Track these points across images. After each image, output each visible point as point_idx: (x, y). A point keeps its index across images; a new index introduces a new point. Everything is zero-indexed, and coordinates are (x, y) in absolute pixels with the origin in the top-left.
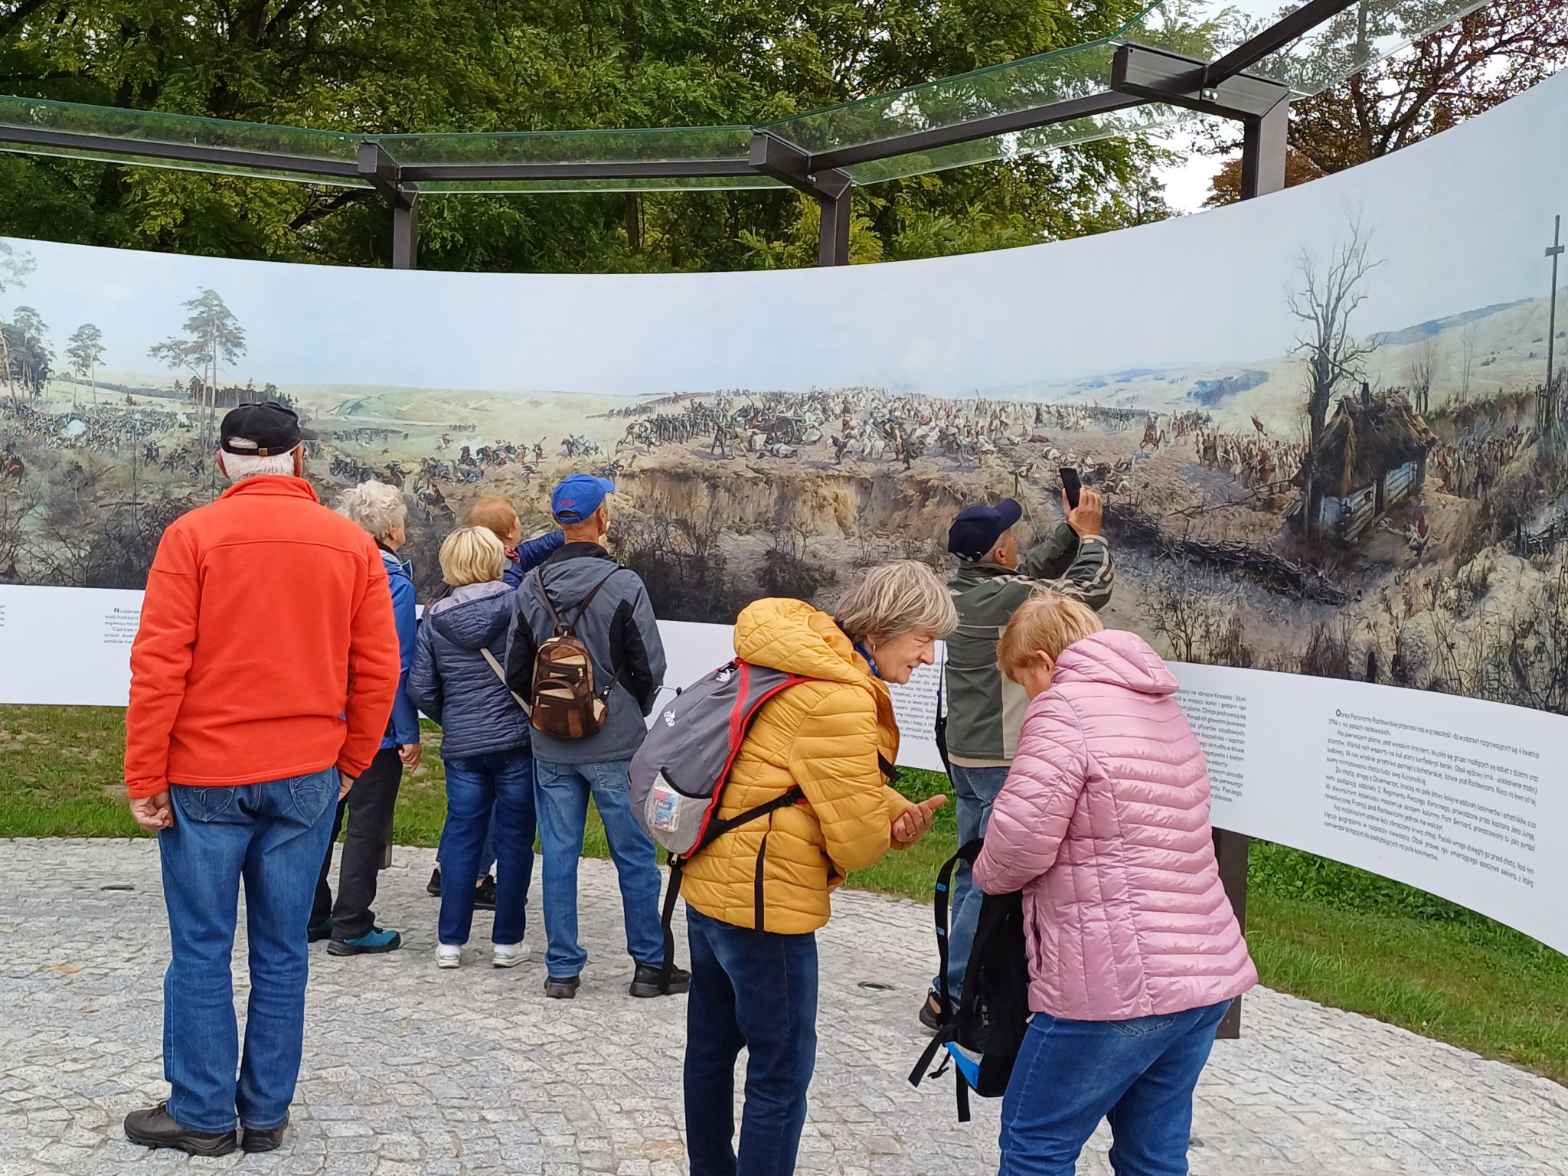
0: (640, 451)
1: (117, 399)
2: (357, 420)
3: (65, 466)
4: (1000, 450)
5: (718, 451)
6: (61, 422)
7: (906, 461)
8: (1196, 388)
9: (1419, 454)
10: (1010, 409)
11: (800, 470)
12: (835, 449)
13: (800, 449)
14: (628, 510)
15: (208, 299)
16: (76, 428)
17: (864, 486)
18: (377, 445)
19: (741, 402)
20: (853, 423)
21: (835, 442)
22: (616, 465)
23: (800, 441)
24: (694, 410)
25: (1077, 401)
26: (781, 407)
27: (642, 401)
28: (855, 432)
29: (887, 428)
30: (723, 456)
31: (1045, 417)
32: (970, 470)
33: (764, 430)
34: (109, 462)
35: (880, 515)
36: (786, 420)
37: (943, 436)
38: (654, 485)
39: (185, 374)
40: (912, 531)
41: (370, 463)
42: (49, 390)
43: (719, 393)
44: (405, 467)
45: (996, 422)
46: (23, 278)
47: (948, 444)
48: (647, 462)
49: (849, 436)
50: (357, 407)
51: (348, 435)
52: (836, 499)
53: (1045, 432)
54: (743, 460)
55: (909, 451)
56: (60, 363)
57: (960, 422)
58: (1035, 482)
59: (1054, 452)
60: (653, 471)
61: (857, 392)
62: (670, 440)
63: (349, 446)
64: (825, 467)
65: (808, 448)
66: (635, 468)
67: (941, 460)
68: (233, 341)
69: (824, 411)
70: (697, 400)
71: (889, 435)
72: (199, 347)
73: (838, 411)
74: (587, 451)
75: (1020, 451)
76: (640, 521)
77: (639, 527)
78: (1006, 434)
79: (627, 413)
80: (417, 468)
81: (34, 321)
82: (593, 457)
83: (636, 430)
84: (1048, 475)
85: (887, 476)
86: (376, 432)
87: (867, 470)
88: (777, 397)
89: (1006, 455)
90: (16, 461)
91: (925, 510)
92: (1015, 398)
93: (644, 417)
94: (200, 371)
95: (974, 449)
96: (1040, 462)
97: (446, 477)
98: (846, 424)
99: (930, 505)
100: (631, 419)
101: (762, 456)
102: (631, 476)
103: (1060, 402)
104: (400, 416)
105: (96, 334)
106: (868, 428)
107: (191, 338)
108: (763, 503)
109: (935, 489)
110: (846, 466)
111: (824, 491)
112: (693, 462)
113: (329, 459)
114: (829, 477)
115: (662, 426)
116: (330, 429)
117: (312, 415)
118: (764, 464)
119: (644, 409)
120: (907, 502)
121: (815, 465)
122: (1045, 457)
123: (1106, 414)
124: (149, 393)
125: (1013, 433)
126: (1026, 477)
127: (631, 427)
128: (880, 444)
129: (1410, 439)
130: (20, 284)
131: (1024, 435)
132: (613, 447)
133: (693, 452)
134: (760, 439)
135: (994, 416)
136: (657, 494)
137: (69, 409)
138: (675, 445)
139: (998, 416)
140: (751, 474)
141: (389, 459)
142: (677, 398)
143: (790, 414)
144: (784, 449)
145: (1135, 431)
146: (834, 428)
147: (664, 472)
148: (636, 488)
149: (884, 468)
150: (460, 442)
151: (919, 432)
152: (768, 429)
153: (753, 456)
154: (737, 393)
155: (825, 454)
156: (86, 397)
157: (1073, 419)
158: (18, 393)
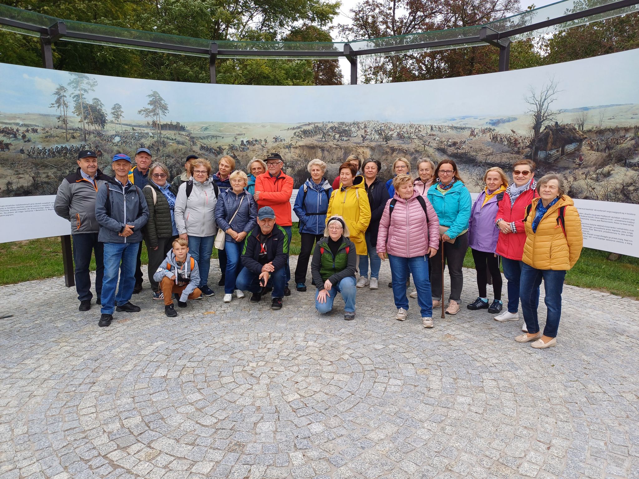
0: (299, 140)
1: (129, 129)
2: (207, 133)
3: (115, 152)
4: (419, 138)
5: (324, 140)
6: (112, 137)
7: (386, 141)
8: (489, 121)
9: (580, 141)
10: (422, 126)
11: (351, 144)
12: (362, 138)
13: (350, 138)
14: (296, 158)
15: (155, 94)
16: (117, 139)
17: (372, 149)
18: (214, 141)
19: (330, 125)
20: (368, 131)
21: (362, 136)
22: (291, 145)
23: (350, 136)
24: (315, 127)
25: (446, 124)
26: (344, 126)
27: (298, 125)
28: (369, 133)
29: (379, 132)
30: (326, 141)
31: (434, 129)
32: (408, 144)
33: (338, 133)
34: (130, 150)
36: (345, 130)
37: (399, 134)
38: (303, 150)
39: (150, 120)
40: (389, 161)
41: (212, 146)
42: (108, 127)
43: (323, 122)
44: (223, 147)
45: (417, 130)
46: (94, 88)
47: (400, 136)
48: (301, 143)
49: (367, 135)
50: (206, 129)
51: (204, 138)
52: (363, 152)
53: (434, 133)
54: (332, 142)
55: (387, 139)
56: (109, 117)
57: (405, 130)
58: (431, 147)
59: (438, 138)
60: (303, 146)
61: (369, 122)
62: (308, 137)
63: (205, 141)
64: (359, 144)
65: (353, 138)
66: (297, 145)
67: (398, 141)
68: (164, 108)
69: (358, 127)
70: (316, 125)
71: (380, 134)
72: (153, 111)
73: (363, 127)
74: (281, 141)
75: (425, 138)
76: (300, 161)
77: (299, 163)
78: (421, 133)
79: (294, 129)
80: (227, 147)
81: (99, 103)
82: (283, 142)
83: (297, 134)
84: (436, 145)
85: (380, 146)
86: (213, 137)
87: (373, 144)
88: (342, 123)
89: (421, 139)
90: (99, 151)
91: (393, 155)
92: (424, 123)
93: (299, 130)
94: (155, 118)
95: (409, 138)
96: (433, 141)
97: (237, 150)
98: (365, 131)
99: (395, 154)
100: (295, 131)
101: (338, 141)
102: (296, 148)
103: (440, 125)
104: (220, 131)
105: (120, 107)
106: (373, 132)
107: (151, 107)
108: (339, 154)
109: (396, 149)
110: (366, 143)
111: (359, 150)
112: (316, 143)
113: (199, 146)
114: (361, 146)
115: (305, 133)
116: (198, 136)
117: (192, 132)
118: (339, 143)
119: (299, 128)
120: (387, 153)
121: (355, 143)
122: (435, 139)
123: (456, 128)
124: (139, 126)
125: (423, 133)
126: (428, 145)
127: (295, 133)
128: (377, 137)
129: (576, 137)
130: (93, 90)
131: (427, 133)
132: (290, 139)
133: (317, 140)
134: (337, 136)
135: (416, 128)
136: (305, 153)
137: (114, 133)
138: (310, 138)
139: (418, 129)
140: (335, 146)
141: (218, 145)
142: (309, 124)
143: (347, 128)
144: (345, 138)
145: (467, 133)
146: (362, 132)
147: (306, 146)
148: (298, 151)
149: (379, 143)
150: (240, 139)
151: (390, 133)
152: (340, 133)
153: (335, 141)
154: (329, 122)
155: (360, 140)
156: (120, 129)
157: (444, 129)
158: (97, 128)
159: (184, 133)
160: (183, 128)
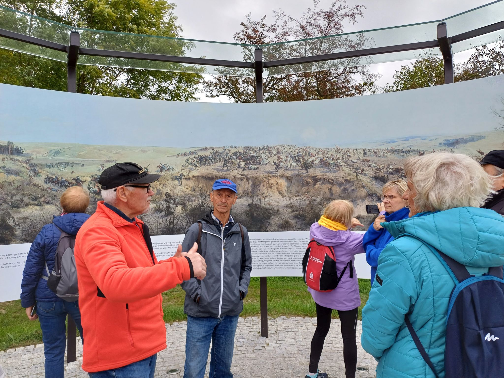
0: (192, 169)
2: (57, 158)
4: (348, 165)
5: (225, 168)
7: (306, 169)
10: (351, 151)
11: (261, 174)
12: (275, 166)
13: (260, 167)
14: (188, 192)
17: (289, 179)
18: (68, 170)
19: (233, 151)
20: (282, 157)
21: (275, 164)
22: (182, 175)
23: (260, 164)
24: (214, 153)
25: (383, 147)
26: (251, 152)
27: (192, 150)
28: (283, 160)
29: (297, 158)
30: (228, 170)
31: (368, 153)
32: (335, 172)
33: (244, 160)
35: (296, 189)
36: (253, 157)
37: (321, 161)
38: (199, 182)
40: (311, 194)
43: (224, 147)
45: (345, 155)
47: (324, 163)
48: (195, 173)
49: (281, 162)
50: (57, 153)
51: (53, 166)
52: (277, 184)
53: (367, 158)
54: (236, 172)
55: (307, 166)
57: (329, 156)
58: (366, 175)
59: (374, 165)
60: (198, 176)
61: (283, 146)
62: (204, 165)
63: (54, 170)
64: (271, 173)
65: (263, 166)
66: (190, 175)
67: (322, 169)
69: (269, 153)
70: (215, 150)
71: (298, 161)
73: (275, 153)
74: (168, 170)
75: (357, 165)
76: (193, 196)
77: (193, 199)
78: (350, 159)
79: (185, 154)
82: (171, 172)
83: (190, 161)
84: (371, 172)
85: (298, 175)
86: (68, 164)
87: (290, 173)
88: (249, 148)
89: (351, 166)
91: (316, 186)
92: (354, 147)
93: (193, 156)
95: (336, 165)
96: (367, 168)
98: (279, 158)
99: (318, 185)
100: (187, 157)
101: (244, 170)
102: (189, 179)
103: (376, 148)
104: (79, 156)
106: (289, 159)
108: (246, 186)
109: (320, 179)
110: (280, 172)
111: (271, 181)
112: (215, 173)
113: (44, 177)
114: (273, 176)
115: (202, 160)
116: (44, 163)
118: (245, 172)
119: (193, 153)
120: (308, 184)
121: (267, 172)
122: (370, 166)
123: (398, 152)
125: (354, 158)
126: (361, 173)
127: (187, 160)
128: (294, 164)
131: (359, 159)
132: (180, 168)
133: (215, 169)
134: (243, 164)
135: (344, 153)
136: (200, 185)
138: (207, 167)
139: (346, 153)
140: (240, 176)
141: (74, 176)
142: (206, 149)
143: (255, 154)
144: (253, 167)
146: (275, 159)
147: (203, 177)
148: (191, 183)
149: (297, 172)
151: (311, 159)
152: (246, 160)
153: (240, 171)
154: (232, 147)
155: (272, 168)
157: (381, 154)
159: (19, 158)
160: (18, 151)
